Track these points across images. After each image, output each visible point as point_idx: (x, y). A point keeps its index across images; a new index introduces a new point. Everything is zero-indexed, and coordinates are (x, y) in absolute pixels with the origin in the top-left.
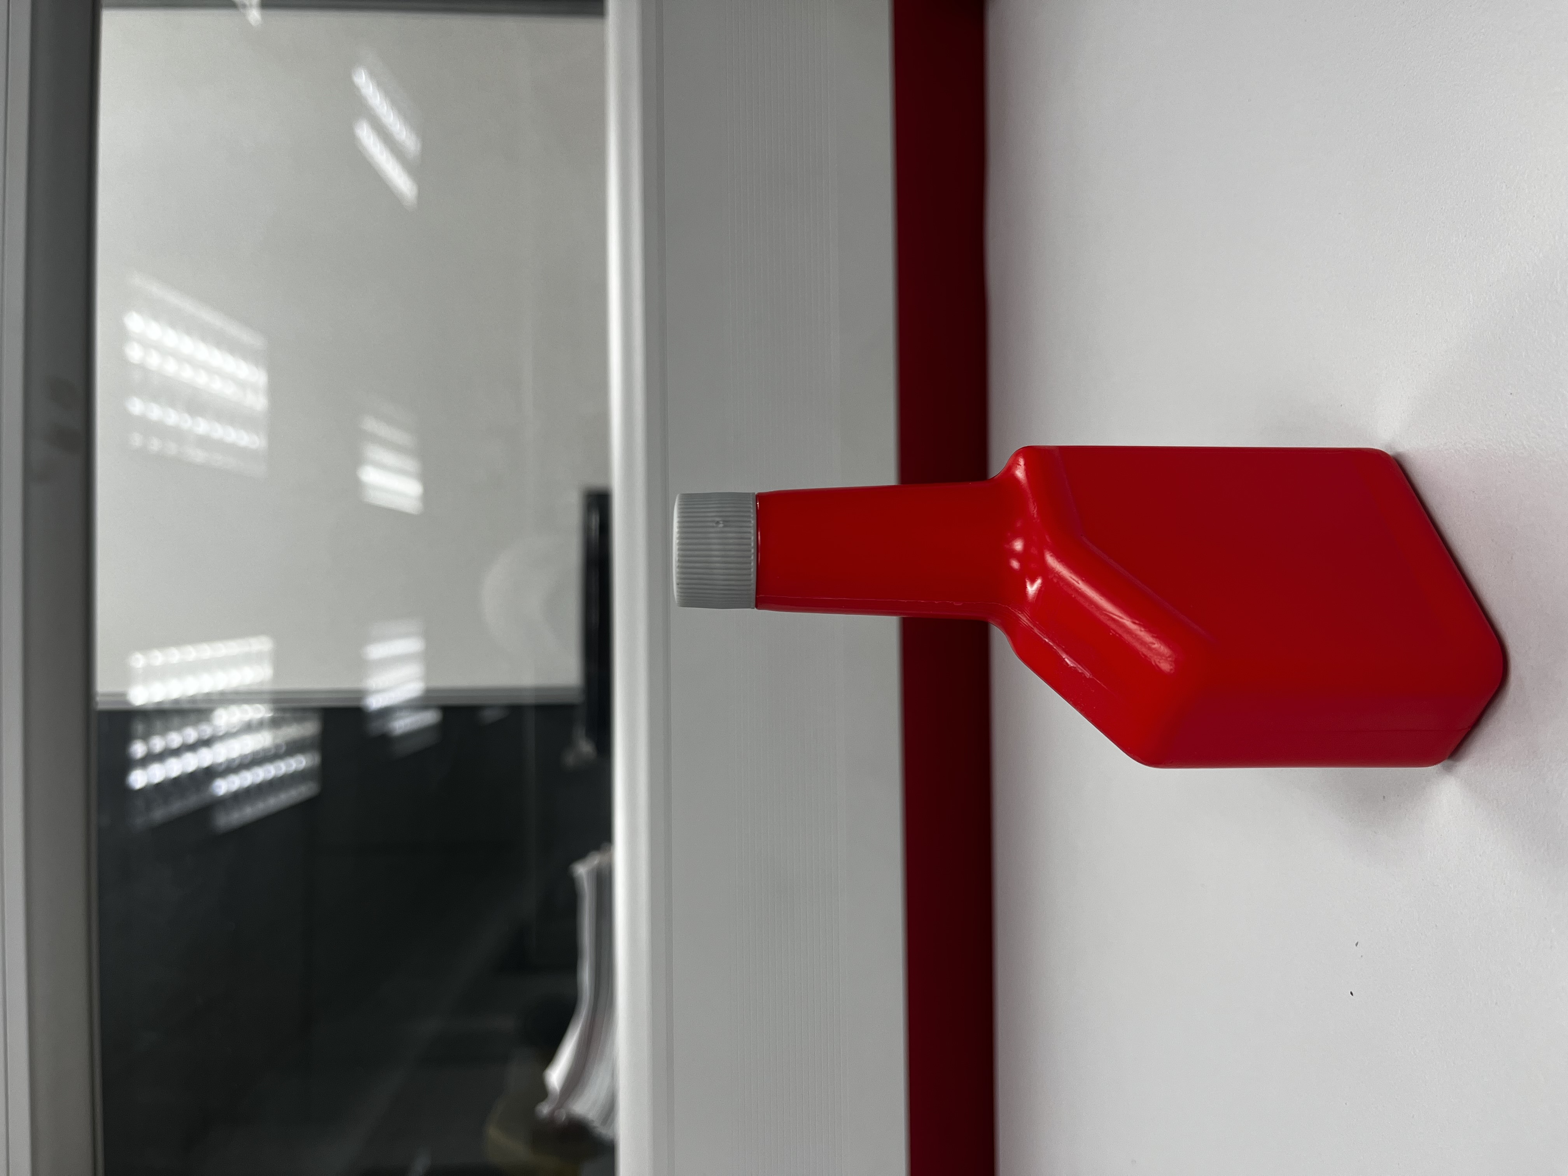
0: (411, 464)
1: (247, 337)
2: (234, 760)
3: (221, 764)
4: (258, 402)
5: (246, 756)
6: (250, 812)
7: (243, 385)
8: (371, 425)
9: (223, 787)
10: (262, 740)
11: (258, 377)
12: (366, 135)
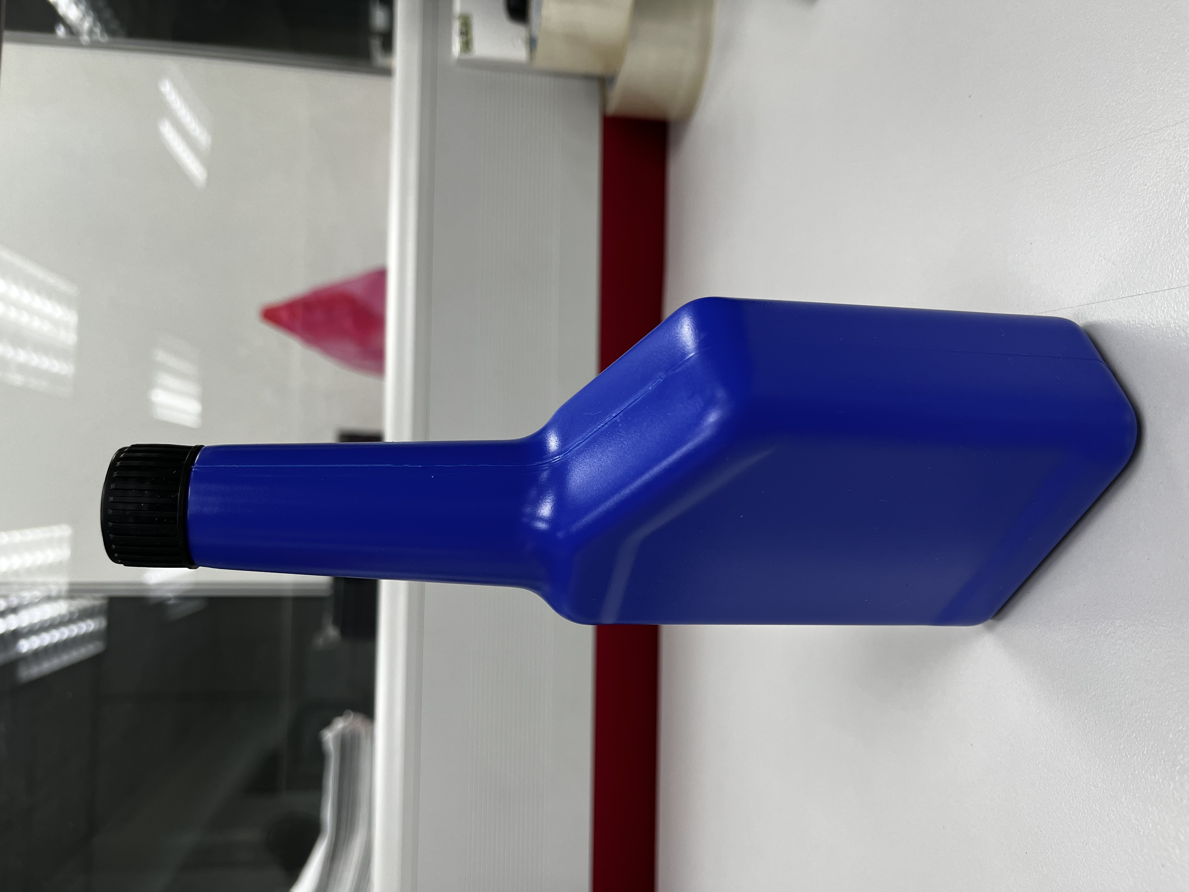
0: (192, 388)
1: (63, 286)
2: (35, 624)
3: (25, 627)
4: (70, 338)
5: (46, 621)
6: (47, 666)
7: (56, 323)
8: (161, 356)
9: (25, 646)
10: (61, 608)
11: (71, 318)
12: (167, 130)
